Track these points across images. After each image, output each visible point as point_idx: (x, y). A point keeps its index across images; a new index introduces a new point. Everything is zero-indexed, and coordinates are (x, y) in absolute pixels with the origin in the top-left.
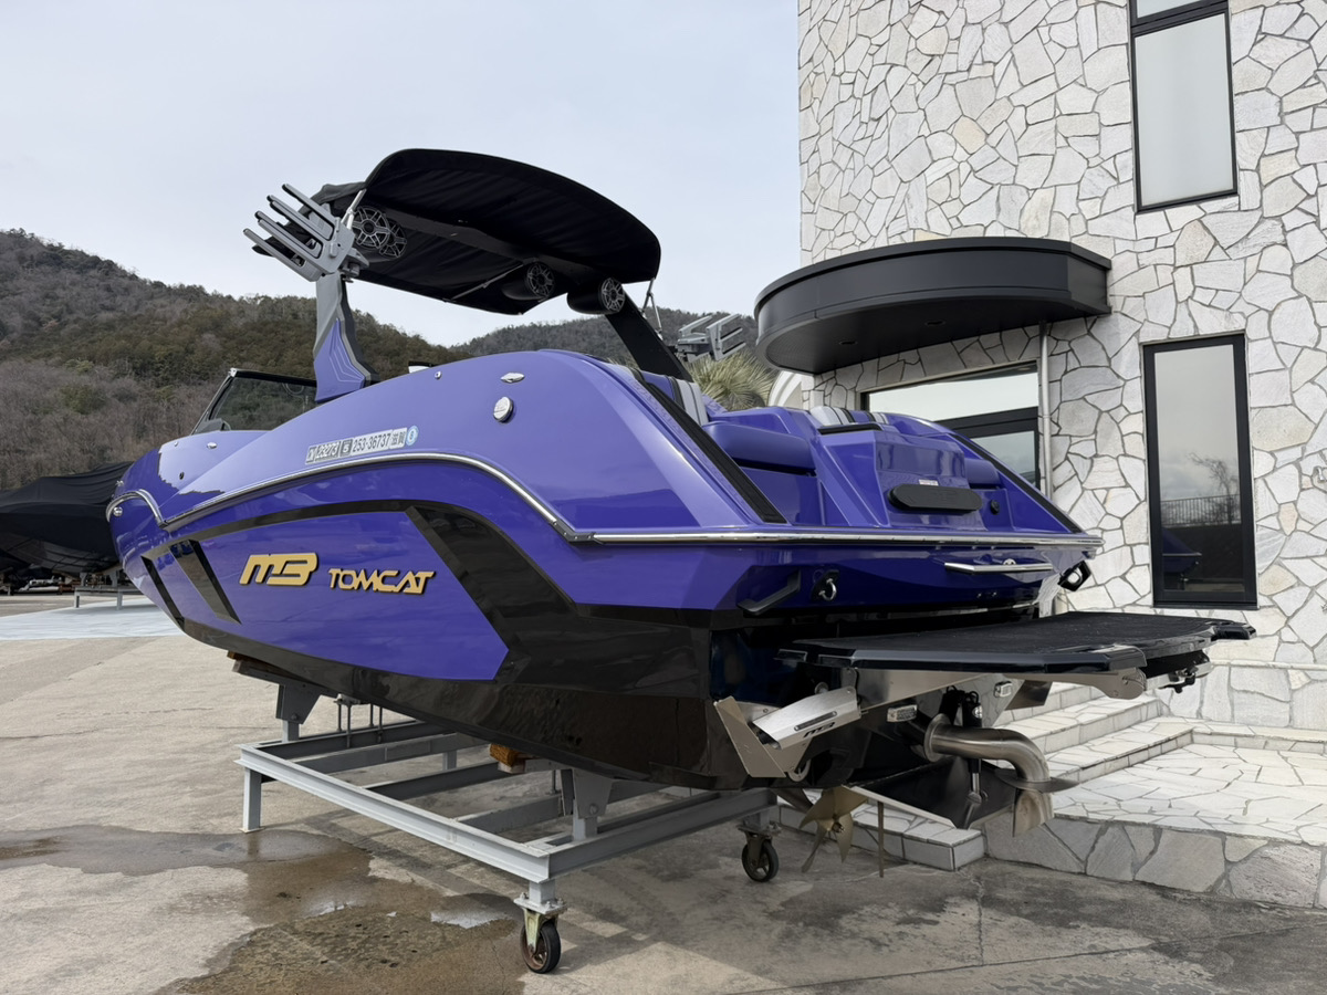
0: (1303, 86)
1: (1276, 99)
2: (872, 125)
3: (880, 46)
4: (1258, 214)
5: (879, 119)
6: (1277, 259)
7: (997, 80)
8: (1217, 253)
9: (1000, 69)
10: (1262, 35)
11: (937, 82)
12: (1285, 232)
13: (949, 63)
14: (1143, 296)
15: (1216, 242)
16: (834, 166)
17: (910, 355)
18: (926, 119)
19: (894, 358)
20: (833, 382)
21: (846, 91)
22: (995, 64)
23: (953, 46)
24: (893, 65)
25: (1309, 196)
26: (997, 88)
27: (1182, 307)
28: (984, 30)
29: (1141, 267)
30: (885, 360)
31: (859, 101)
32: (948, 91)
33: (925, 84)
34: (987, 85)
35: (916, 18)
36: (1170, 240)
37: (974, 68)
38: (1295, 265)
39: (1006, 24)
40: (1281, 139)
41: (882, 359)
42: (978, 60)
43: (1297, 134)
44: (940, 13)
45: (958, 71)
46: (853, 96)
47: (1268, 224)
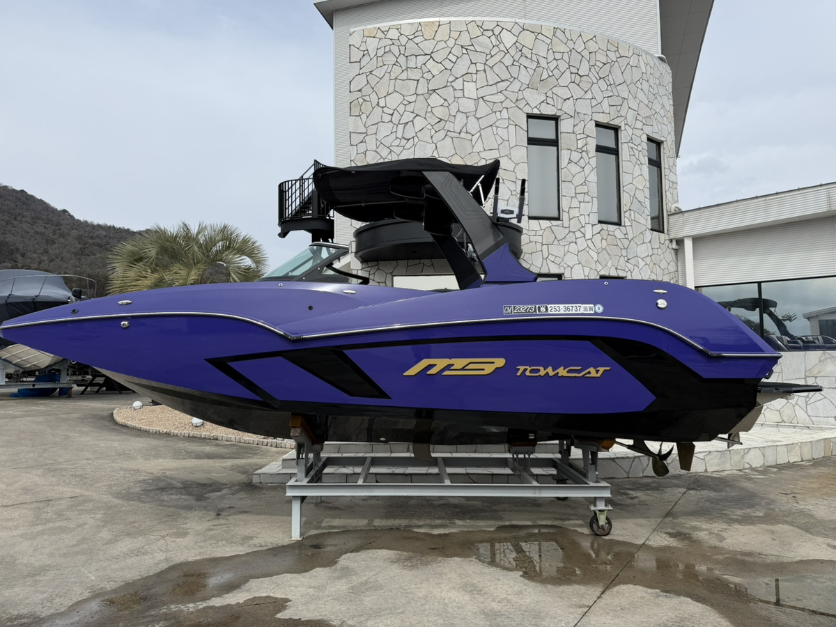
0: (581, 185)
1: (574, 187)
2: (404, 142)
3: (410, 103)
4: (568, 230)
5: (408, 140)
6: (573, 248)
7: (474, 143)
8: (556, 242)
9: (475, 138)
10: (570, 161)
11: (442, 134)
12: (576, 238)
13: (449, 126)
14: (531, 254)
15: (556, 238)
16: (376, 154)
17: (427, 262)
18: (436, 149)
19: (418, 261)
20: (377, 267)
21: (387, 118)
22: (473, 135)
23: (452, 119)
24: (417, 115)
25: (583, 227)
26: (473, 147)
27: (545, 261)
28: (467, 117)
29: (531, 242)
30: (411, 262)
31: (395, 126)
32: (448, 140)
33: (436, 132)
34: (468, 144)
35: (432, 97)
36: (541, 233)
37: (462, 133)
38: (579, 251)
39: (478, 119)
40: (575, 203)
41: (410, 261)
42: (464, 130)
43: (580, 202)
44: (445, 100)
45: (454, 132)
46: (391, 121)
47: (571, 234)
